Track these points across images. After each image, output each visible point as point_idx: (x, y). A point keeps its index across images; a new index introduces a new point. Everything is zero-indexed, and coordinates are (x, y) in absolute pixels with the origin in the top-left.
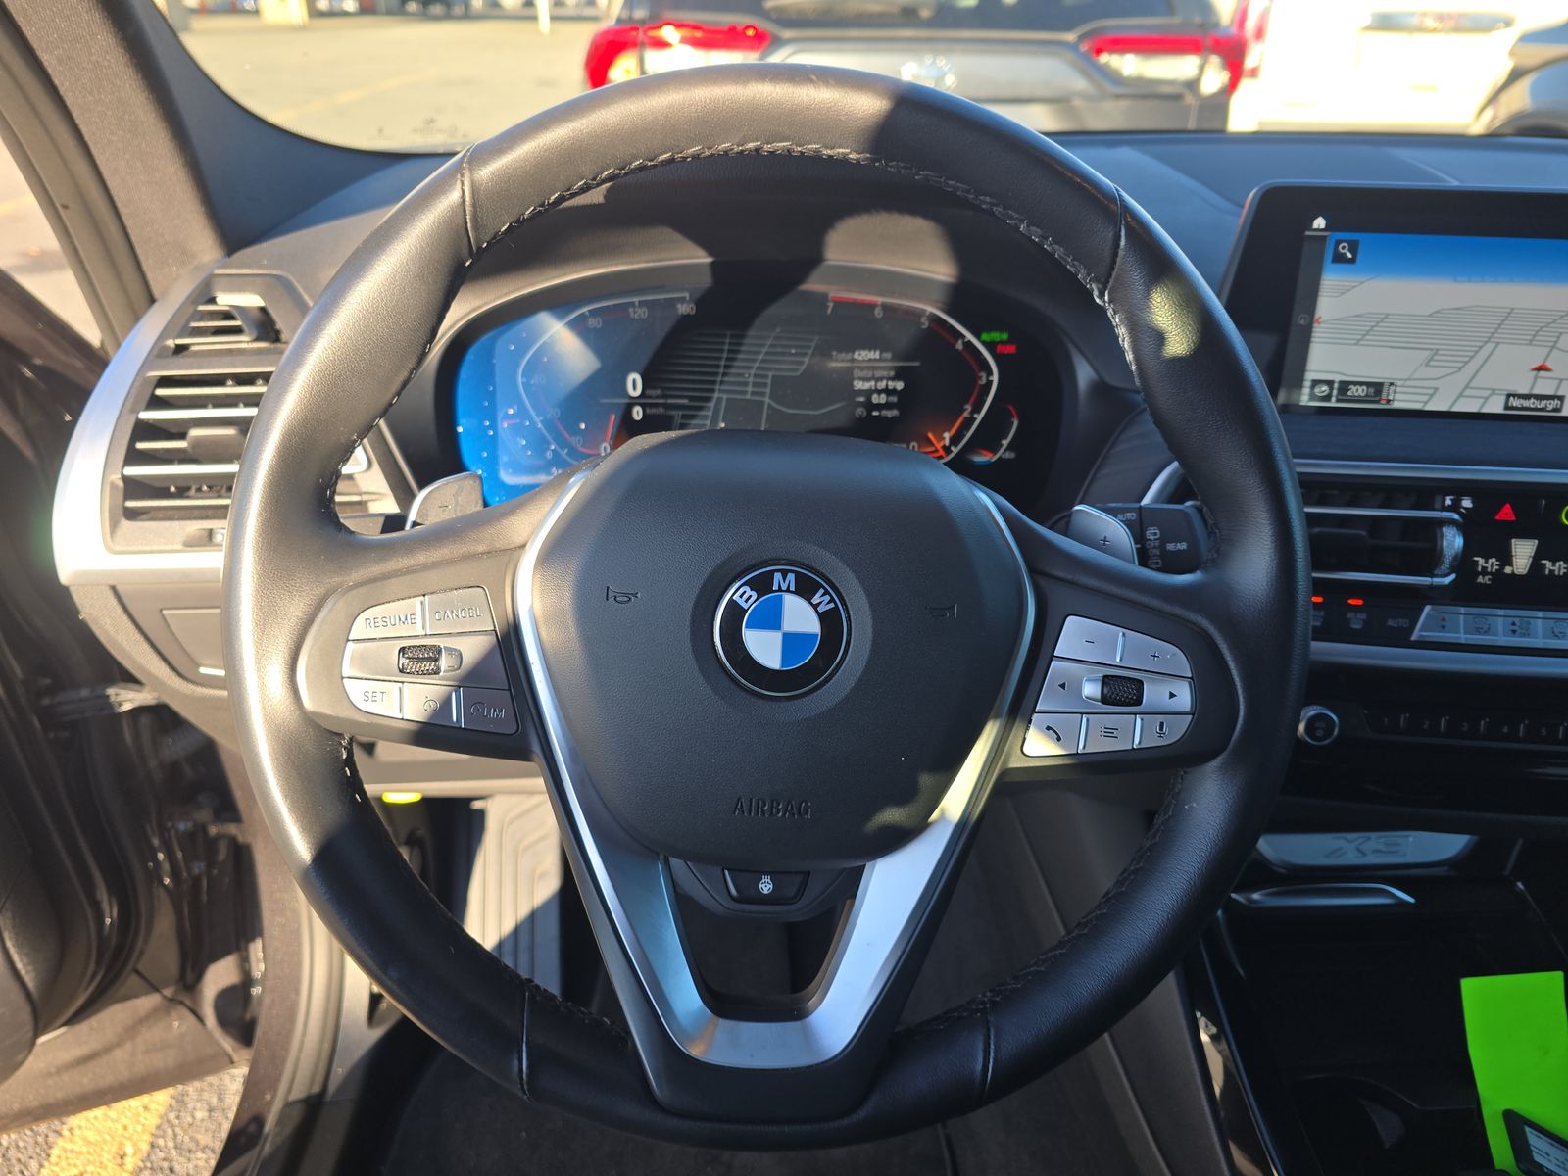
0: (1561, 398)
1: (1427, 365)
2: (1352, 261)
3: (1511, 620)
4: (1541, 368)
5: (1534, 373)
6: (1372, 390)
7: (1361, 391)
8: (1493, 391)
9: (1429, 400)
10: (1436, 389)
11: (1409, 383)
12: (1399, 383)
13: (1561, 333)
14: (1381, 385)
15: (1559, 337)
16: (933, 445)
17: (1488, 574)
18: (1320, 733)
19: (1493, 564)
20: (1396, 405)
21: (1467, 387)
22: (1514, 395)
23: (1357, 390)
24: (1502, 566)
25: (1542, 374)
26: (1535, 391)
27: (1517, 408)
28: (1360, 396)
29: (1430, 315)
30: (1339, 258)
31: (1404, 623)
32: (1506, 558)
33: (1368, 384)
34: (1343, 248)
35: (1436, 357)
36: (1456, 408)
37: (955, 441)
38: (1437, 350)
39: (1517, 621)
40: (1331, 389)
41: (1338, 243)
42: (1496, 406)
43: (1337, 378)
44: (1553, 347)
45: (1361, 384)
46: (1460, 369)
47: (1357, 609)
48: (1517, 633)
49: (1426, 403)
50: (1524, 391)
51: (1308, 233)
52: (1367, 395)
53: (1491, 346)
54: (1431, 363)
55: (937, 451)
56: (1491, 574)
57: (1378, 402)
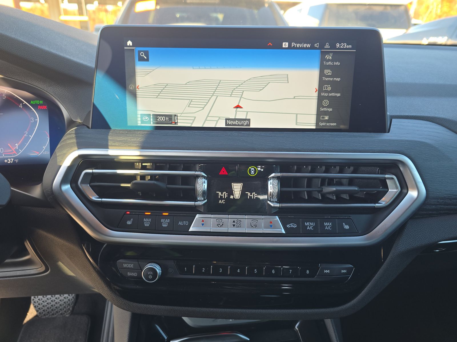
0: (249, 120)
1: (189, 106)
2: (147, 60)
3: (233, 220)
4: (238, 107)
5: (235, 109)
6: (167, 118)
7: (163, 119)
8: (220, 118)
9: (193, 122)
10: (195, 117)
11: (183, 115)
12: (179, 115)
13: (243, 91)
14: (171, 116)
15: (243, 93)
16: (11, 149)
17: (223, 199)
18: (150, 277)
19: (225, 194)
20: (179, 125)
21: (208, 116)
22: (229, 119)
23: (161, 118)
24: (229, 196)
25: (239, 109)
26: (238, 117)
27: (230, 125)
28: (163, 121)
29: (186, 84)
30: (141, 59)
31: (186, 223)
32: (231, 192)
33: (166, 116)
34: (142, 54)
35: (192, 103)
36: (205, 126)
37: (20, 147)
38: (192, 100)
39: (235, 220)
40: (150, 118)
41: (139, 52)
42: (222, 124)
43: (152, 113)
44: (241, 97)
45: (162, 115)
46: (203, 108)
47: (166, 217)
48: (235, 226)
49: (192, 124)
50: (233, 117)
51: (125, 48)
52: (165, 121)
53: (214, 98)
54: (190, 106)
55: (13, 151)
56: (224, 199)
57: (171, 123)
